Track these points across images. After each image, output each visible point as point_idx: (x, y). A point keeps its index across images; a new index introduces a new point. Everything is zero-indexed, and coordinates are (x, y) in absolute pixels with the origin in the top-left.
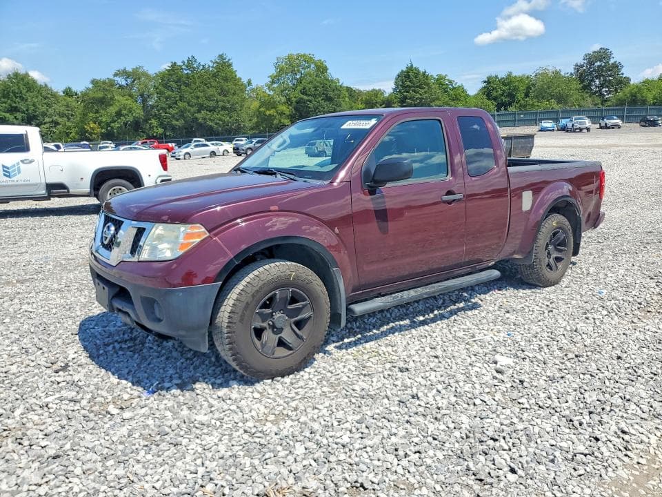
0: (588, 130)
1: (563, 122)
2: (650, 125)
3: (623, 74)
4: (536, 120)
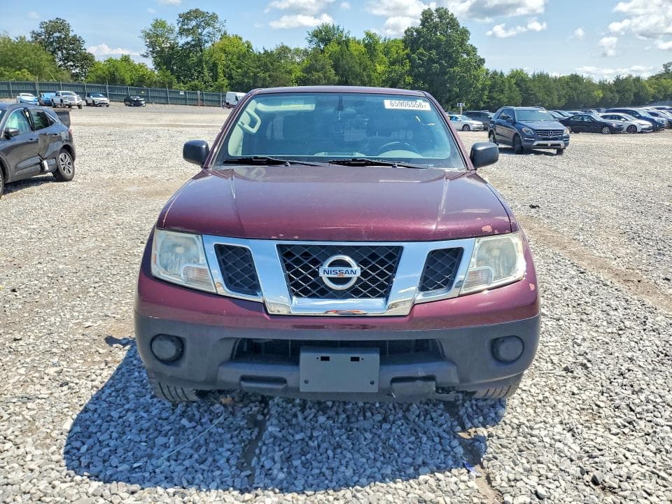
0: (80, 106)
1: (47, 96)
2: (135, 105)
3: (85, 49)
4: (9, 91)
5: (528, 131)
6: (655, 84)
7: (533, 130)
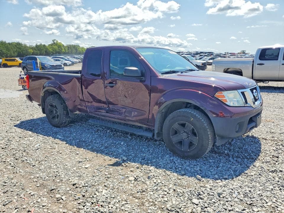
5: (47, 66)
6: (51, 47)
7: (50, 65)
